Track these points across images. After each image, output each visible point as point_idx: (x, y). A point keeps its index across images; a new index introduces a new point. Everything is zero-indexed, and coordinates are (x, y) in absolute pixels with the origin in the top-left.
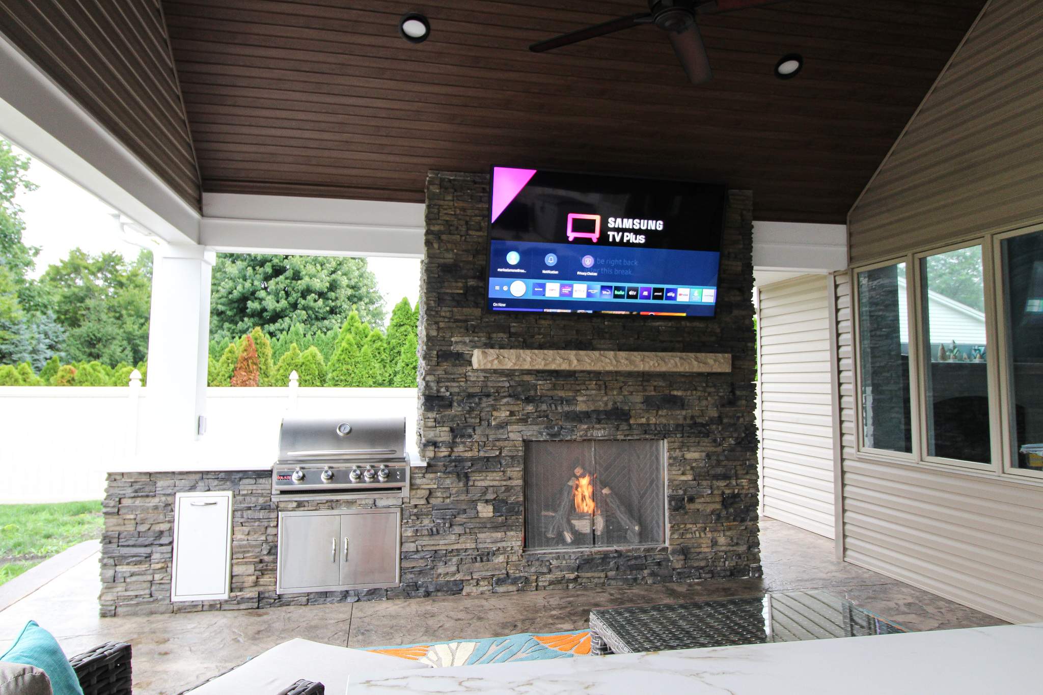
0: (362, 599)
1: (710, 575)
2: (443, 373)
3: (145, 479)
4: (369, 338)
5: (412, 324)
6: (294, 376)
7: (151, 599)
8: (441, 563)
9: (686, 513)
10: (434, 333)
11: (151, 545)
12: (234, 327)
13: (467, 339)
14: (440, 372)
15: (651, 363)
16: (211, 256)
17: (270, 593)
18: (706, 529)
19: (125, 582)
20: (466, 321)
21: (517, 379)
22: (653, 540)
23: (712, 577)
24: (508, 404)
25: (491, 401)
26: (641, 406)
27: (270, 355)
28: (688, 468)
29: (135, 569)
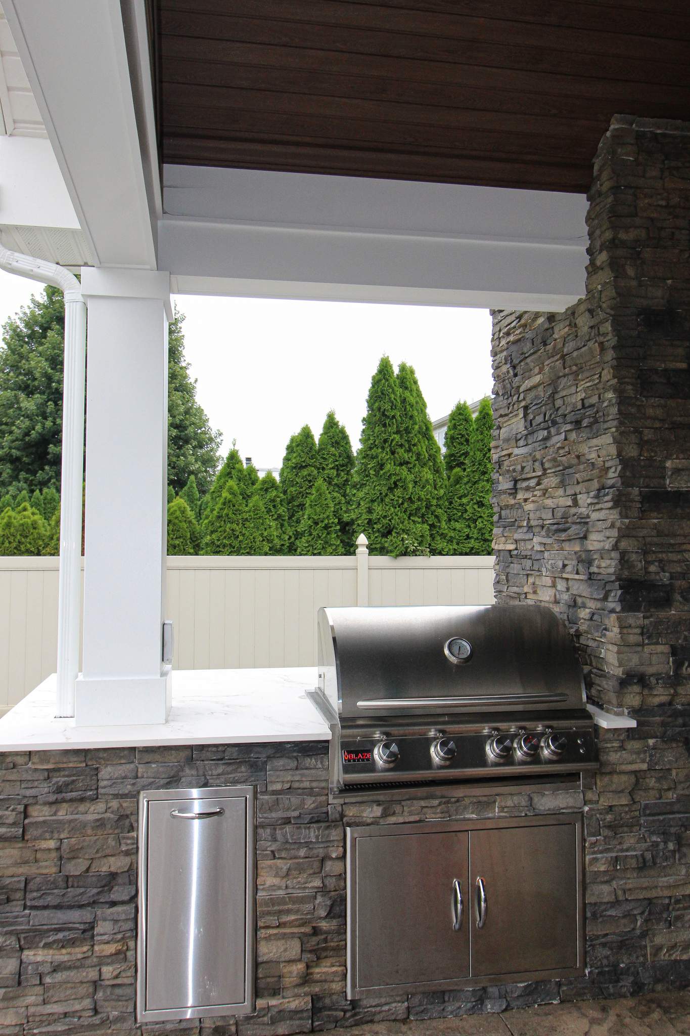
0: (514, 1004)
2: (654, 533)
3: (74, 763)
4: (258, 486)
7: (96, 1020)
8: (662, 925)
10: (632, 451)
11: (94, 903)
12: (32, 478)
17: (335, 997)
19: (41, 984)
29: (63, 956)
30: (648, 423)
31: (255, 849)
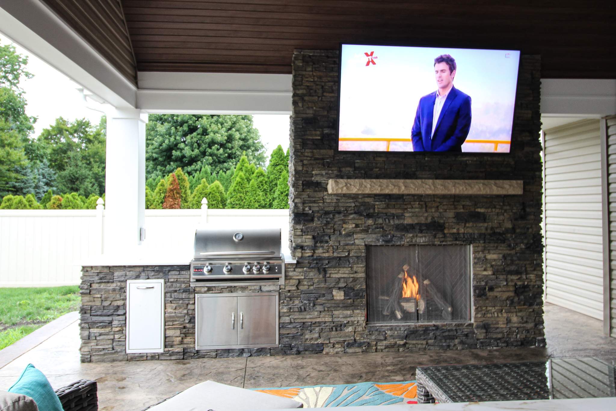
0: (254, 355)
1: (505, 345)
2: (307, 197)
3: (106, 270)
4: (255, 174)
5: (285, 164)
6: (204, 201)
7: (113, 351)
8: (308, 331)
9: (487, 299)
10: (300, 168)
11: (112, 315)
12: (164, 169)
13: (324, 172)
14: (305, 196)
15: (461, 188)
16: (144, 116)
17: (191, 349)
18: (502, 310)
19: (96, 339)
20: (323, 159)
21: (360, 200)
22: (461, 318)
23: (507, 346)
24: (354, 219)
25: (341, 217)
26: (454, 220)
27: (188, 187)
28: (489, 265)
29: (102, 331)
30: (305, 158)
31: (165, 300)
